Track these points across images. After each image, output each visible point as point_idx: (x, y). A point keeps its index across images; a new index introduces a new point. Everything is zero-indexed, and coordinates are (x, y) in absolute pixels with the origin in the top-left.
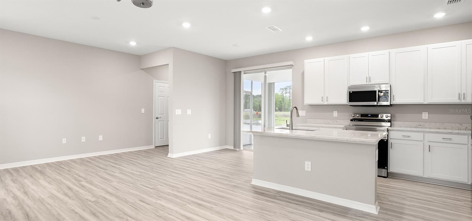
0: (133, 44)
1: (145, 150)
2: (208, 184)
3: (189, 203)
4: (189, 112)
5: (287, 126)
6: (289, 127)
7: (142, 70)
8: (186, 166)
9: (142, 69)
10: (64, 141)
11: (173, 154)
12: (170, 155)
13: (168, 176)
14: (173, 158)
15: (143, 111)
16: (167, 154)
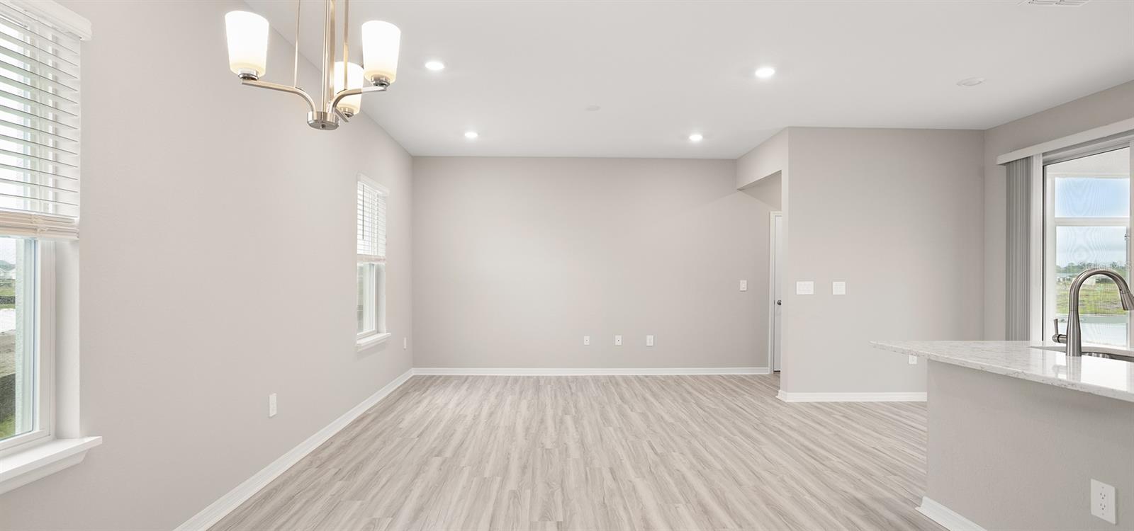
0: (696, 138)
1: (746, 376)
2: (793, 478)
3: (688, 501)
4: (839, 288)
5: (1054, 341)
6: (1064, 345)
7: (740, 192)
8: (794, 424)
9: (740, 190)
10: (587, 340)
11: (788, 394)
12: (781, 395)
13: (722, 438)
14: (786, 401)
15: (743, 285)
16: (774, 391)
